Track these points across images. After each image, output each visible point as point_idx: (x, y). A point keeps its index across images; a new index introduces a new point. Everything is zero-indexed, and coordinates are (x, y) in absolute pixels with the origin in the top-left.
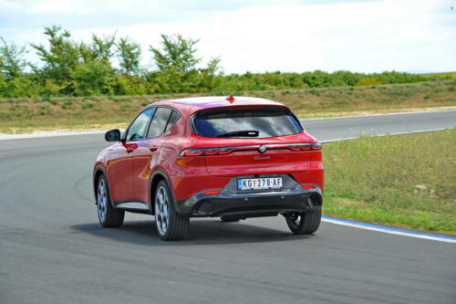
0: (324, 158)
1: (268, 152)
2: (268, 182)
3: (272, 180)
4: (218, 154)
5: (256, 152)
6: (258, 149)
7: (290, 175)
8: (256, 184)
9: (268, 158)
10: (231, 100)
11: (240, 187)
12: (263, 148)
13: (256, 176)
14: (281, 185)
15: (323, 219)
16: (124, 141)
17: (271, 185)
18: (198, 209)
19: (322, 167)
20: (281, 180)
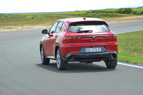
0: (118, 40)
1: (96, 38)
2: (96, 49)
3: (97, 48)
4: (77, 39)
5: (91, 38)
6: (92, 37)
7: (104, 47)
8: (91, 50)
9: (96, 40)
10: (85, 19)
11: (85, 51)
12: (94, 37)
13: (92, 47)
14: (101, 50)
15: (118, 63)
16: (49, 34)
17: (97, 50)
18: (70, 59)
19: (117, 44)
20: (101, 49)
